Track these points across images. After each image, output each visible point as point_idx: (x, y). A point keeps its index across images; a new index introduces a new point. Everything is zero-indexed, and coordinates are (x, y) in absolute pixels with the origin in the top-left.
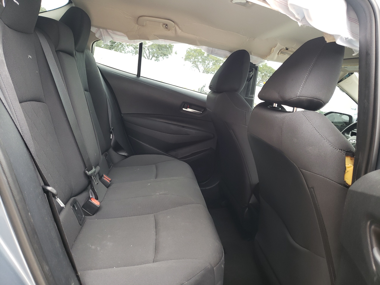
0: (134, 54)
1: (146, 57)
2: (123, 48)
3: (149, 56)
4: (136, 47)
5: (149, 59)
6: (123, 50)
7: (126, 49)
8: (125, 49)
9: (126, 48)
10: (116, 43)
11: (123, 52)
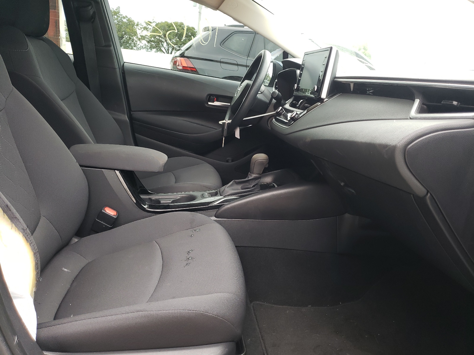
0: (149, 50)
1: (165, 51)
2: (134, 44)
3: (168, 50)
4: (150, 40)
5: (168, 53)
6: (135, 46)
7: (139, 44)
8: (136, 44)
9: (138, 42)
10: (124, 39)
11: (135, 48)
